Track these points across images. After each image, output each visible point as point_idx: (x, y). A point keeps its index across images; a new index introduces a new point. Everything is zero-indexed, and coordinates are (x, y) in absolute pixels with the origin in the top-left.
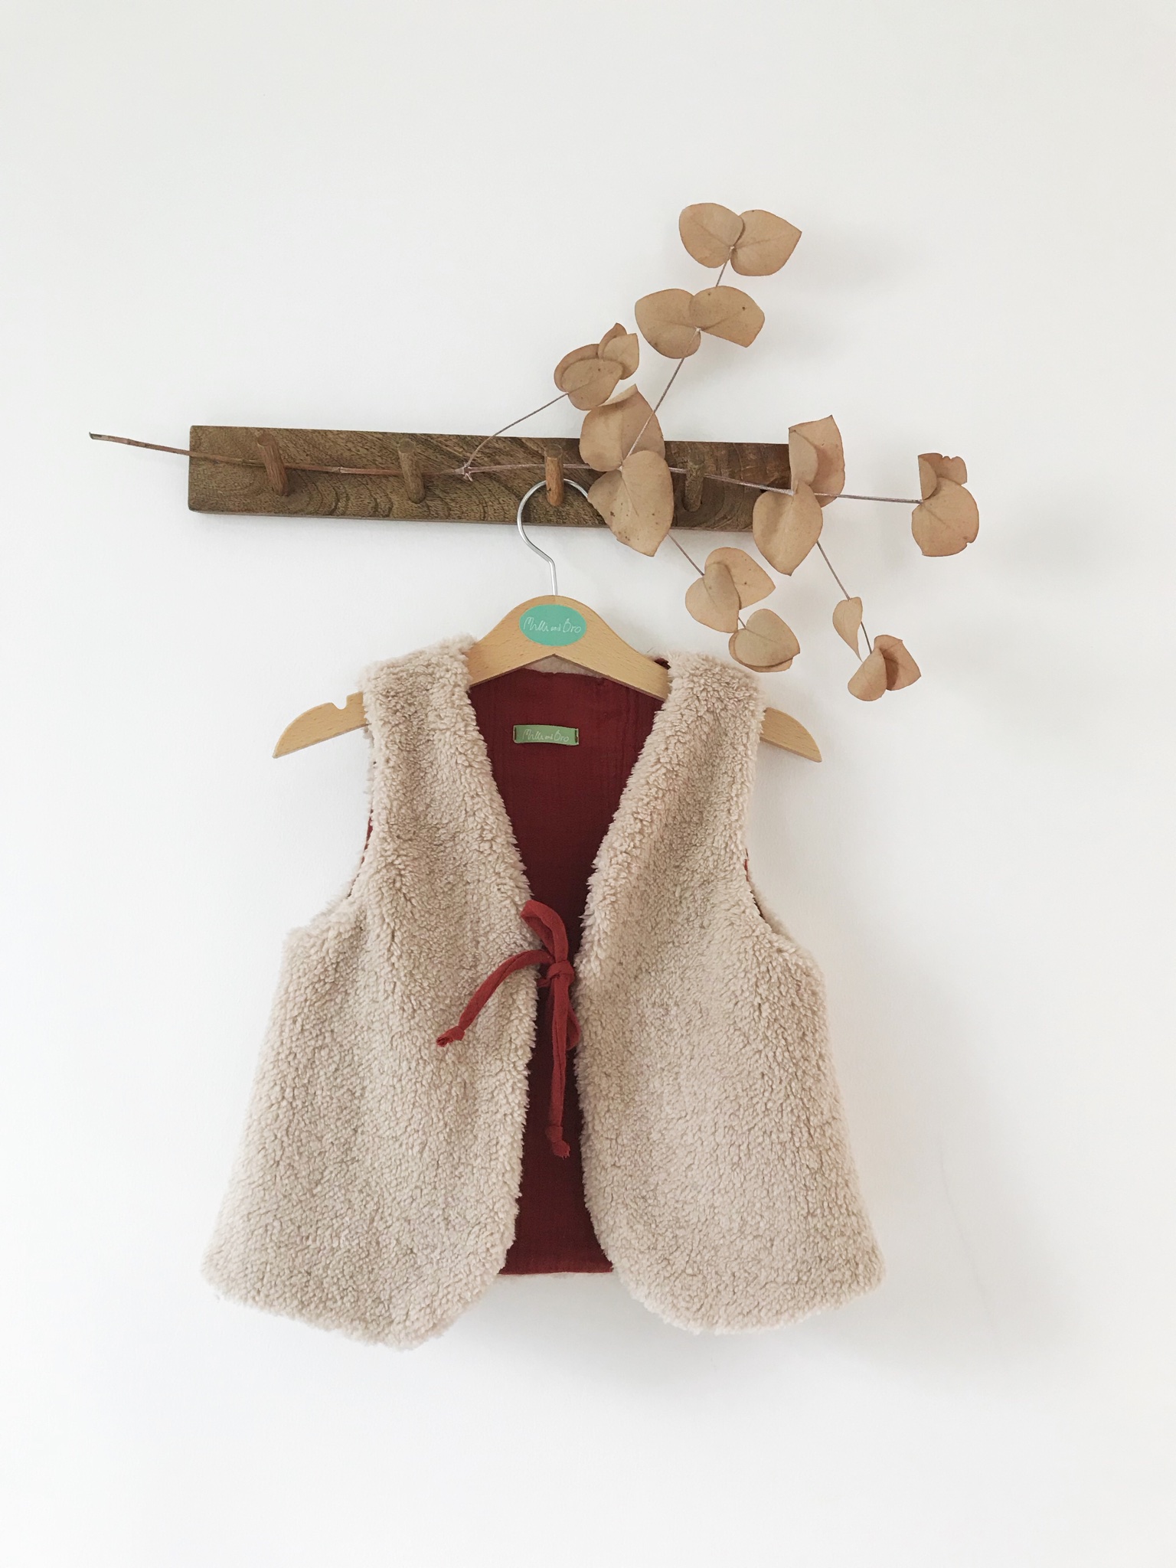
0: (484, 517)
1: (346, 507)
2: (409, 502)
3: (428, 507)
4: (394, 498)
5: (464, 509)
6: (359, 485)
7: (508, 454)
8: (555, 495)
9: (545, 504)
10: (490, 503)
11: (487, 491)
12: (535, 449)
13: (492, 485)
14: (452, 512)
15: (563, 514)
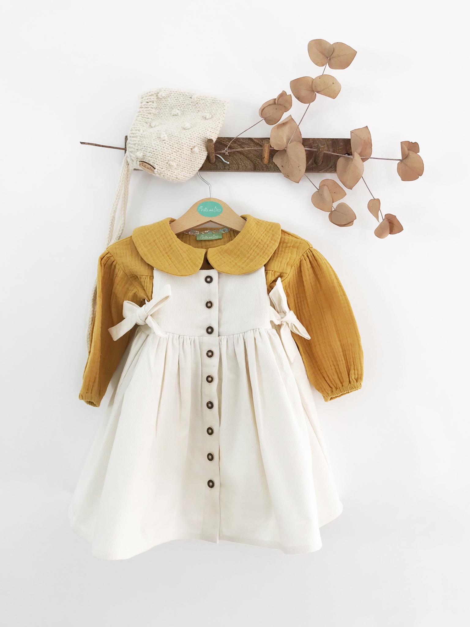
0: (238, 169)
2: (209, 164)
7: (247, 144)
8: (266, 160)
9: (261, 163)
10: (240, 164)
11: (239, 159)
12: (258, 142)
13: (241, 157)
14: (225, 167)
15: (269, 167)
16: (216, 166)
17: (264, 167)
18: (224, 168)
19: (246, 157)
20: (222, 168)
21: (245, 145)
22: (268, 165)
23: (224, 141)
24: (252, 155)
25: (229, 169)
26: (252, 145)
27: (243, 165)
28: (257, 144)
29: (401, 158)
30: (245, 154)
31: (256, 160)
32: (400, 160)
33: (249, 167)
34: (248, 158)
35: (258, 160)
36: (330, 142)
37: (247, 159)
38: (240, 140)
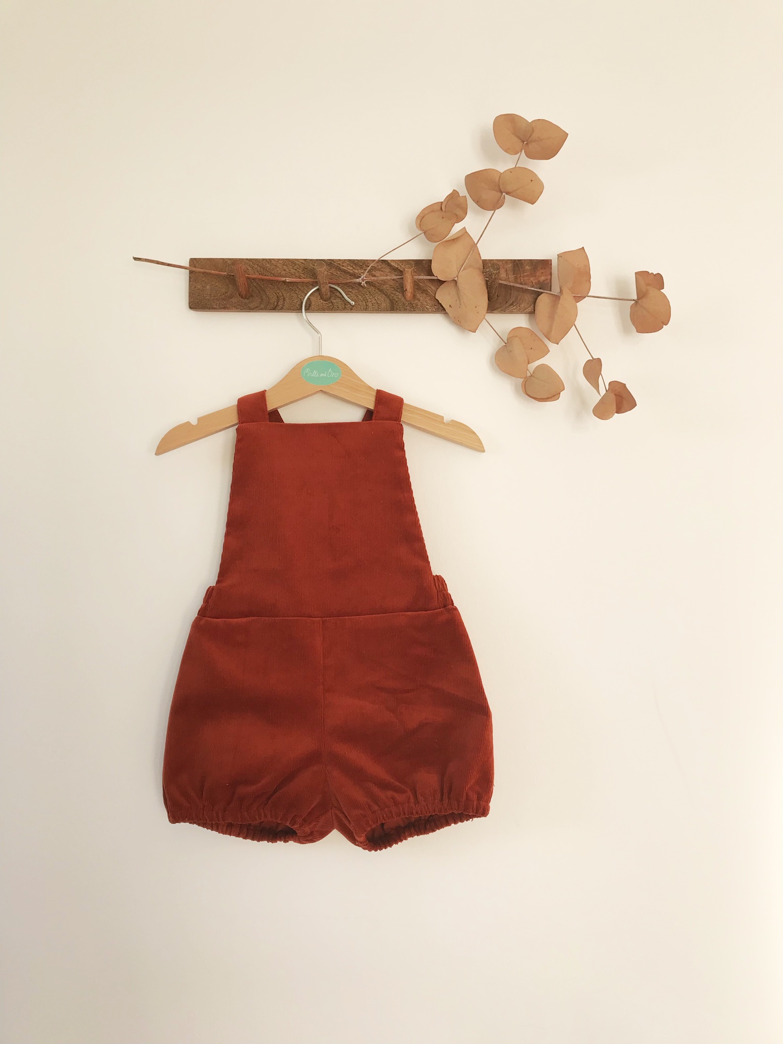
1: (283, 305)
2: (322, 301)
3: (332, 302)
7: (379, 270)
8: (409, 294)
9: (403, 299)
11: (368, 293)
12: (396, 266)
13: (370, 289)
14: (346, 306)
15: (414, 305)
17: (407, 304)
18: (343, 307)
19: (378, 289)
20: (340, 308)
21: (377, 272)
22: (412, 302)
23: (344, 264)
24: (387, 286)
25: (351, 309)
26: (387, 270)
27: (374, 301)
28: (395, 270)
29: (635, 298)
30: (377, 284)
31: (395, 294)
33: (384, 305)
34: (381, 291)
38: (368, 263)
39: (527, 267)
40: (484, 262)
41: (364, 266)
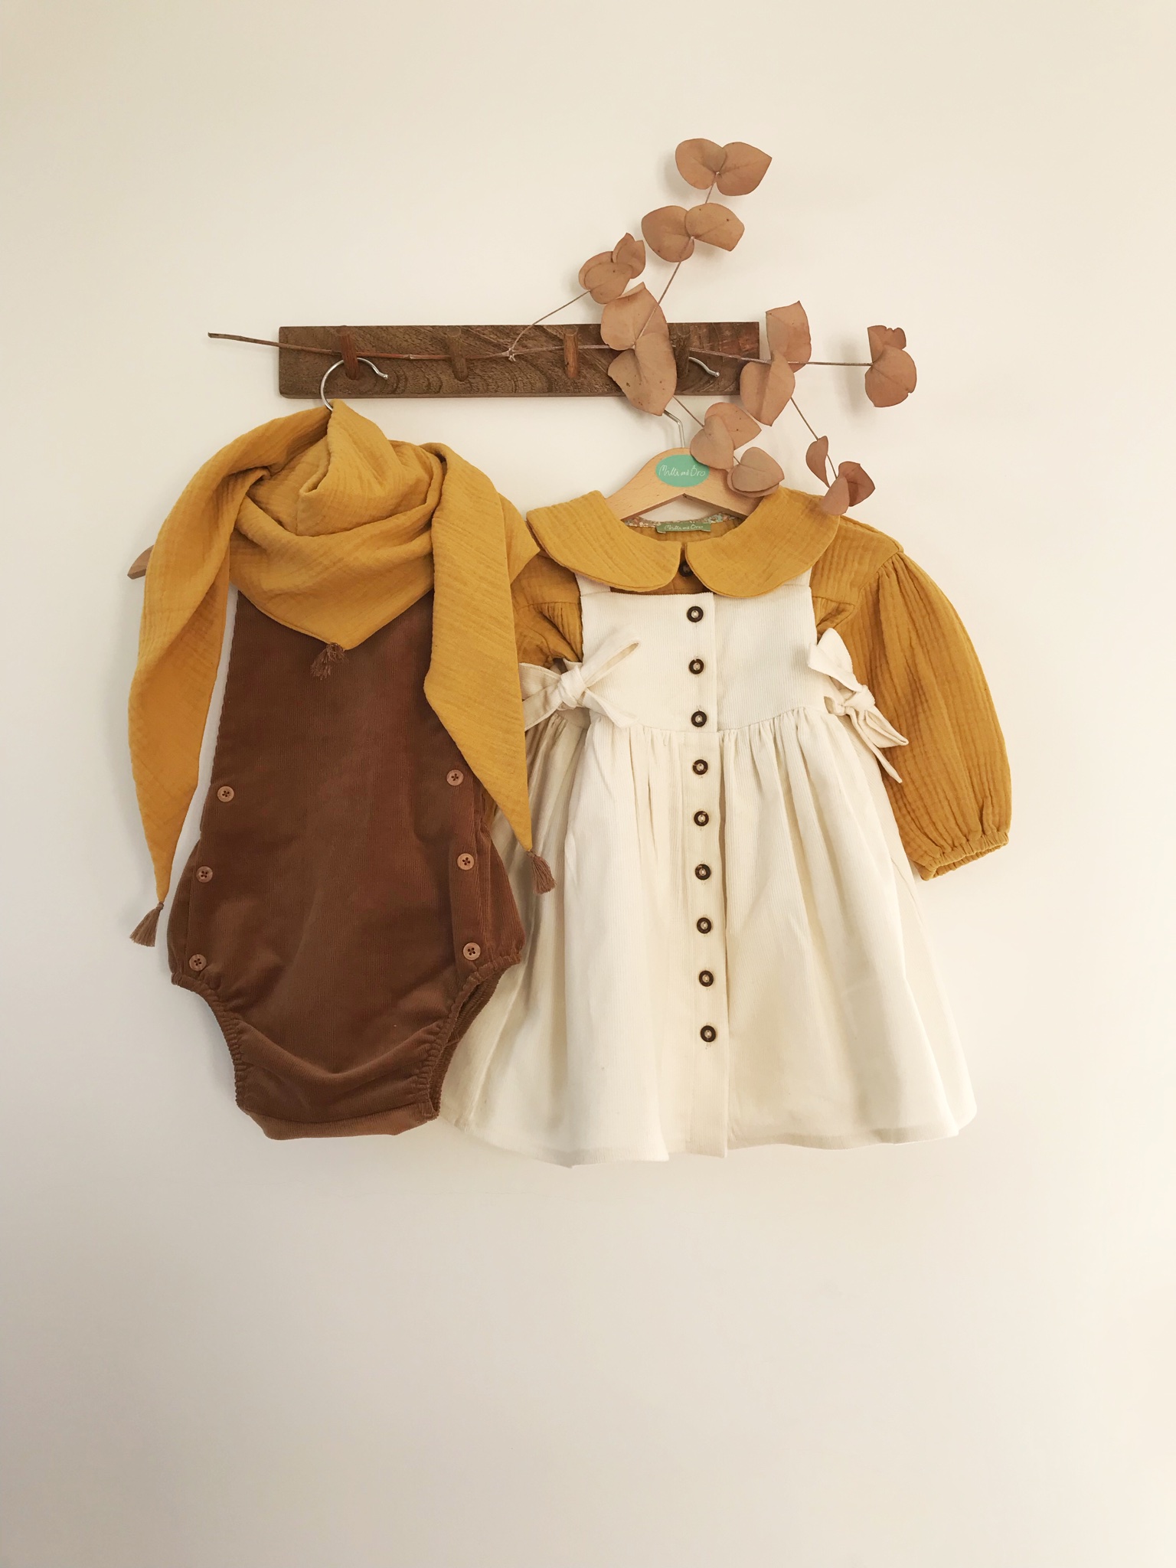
0: (516, 390)
1: (405, 386)
2: (456, 380)
3: (470, 382)
4: (442, 377)
5: (500, 384)
6: (415, 369)
7: (532, 339)
8: (572, 369)
9: (564, 377)
10: (520, 379)
11: (518, 369)
12: (555, 334)
13: (521, 364)
14: (490, 387)
15: (579, 384)
16: (468, 385)
17: (569, 384)
18: (485, 388)
19: (531, 364)
20: (481, 388)
21: (528, 341)
22: (577, 381)
23: (485, 332)
24: (543, 360)
25: (496, 391)
26: (544, 339)
27: (525, 380)
28: (554, 338)
29: (870, 362)
30: (530, 358)
31: (553, 371)
32: (868, 365)
33: (539, 385)
34: (534, 366)
35: (557, 369)
36: (705, 330)
37: (533, 369)
38: (518, 330)
39: (728, 333)
40: (671, 325)
41: (512, 334)
